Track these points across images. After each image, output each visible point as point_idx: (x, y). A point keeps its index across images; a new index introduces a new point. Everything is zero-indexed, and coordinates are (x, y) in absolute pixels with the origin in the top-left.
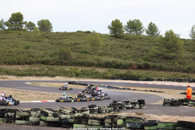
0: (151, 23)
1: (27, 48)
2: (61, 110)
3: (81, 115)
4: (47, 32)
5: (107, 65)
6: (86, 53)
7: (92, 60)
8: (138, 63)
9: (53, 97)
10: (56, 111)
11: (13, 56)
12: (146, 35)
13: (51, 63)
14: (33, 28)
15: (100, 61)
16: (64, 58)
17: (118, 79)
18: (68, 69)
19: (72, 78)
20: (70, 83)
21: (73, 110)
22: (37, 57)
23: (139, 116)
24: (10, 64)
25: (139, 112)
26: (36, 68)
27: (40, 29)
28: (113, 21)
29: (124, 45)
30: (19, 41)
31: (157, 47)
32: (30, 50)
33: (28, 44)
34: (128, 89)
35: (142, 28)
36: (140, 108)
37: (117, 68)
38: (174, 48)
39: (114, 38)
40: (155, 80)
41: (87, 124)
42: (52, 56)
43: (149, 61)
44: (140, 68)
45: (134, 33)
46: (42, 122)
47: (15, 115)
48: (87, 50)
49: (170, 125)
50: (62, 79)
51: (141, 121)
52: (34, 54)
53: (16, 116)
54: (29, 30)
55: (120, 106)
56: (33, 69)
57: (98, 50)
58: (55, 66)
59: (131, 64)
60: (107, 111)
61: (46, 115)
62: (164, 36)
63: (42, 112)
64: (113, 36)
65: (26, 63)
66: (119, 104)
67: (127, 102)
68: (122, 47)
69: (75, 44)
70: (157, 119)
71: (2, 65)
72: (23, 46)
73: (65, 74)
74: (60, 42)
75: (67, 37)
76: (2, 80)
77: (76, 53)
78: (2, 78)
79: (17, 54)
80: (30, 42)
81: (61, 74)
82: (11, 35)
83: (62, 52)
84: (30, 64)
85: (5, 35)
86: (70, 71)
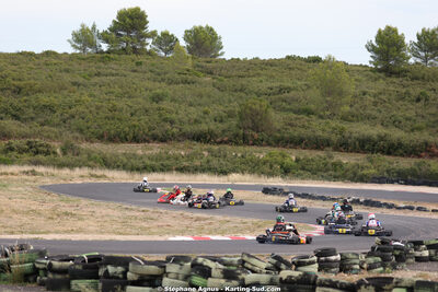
1: (157, 98)
2: (244, 262)
3: (296, 274)
4: (209, 59)
5: (365, 146)
6: (309, 113)
7: (323, 130)
9: (225, 227)
10: (230, 264)
11: (120, 120)
13: (219, 140)
14: (172, 48)
15: (347, 135)
16: (251, 125)
17: (392, 182)
18: (261, 153)
19: (271, 179)
20: (267, 191)
21: (274, 261)
22: (181, 122)
24: (112, 139)
26: (180, 150)
27: (190, 51)
28: (380, 32)
29: (407, 93)
30: (136, 81)
33: (160, 88)
34: (418, 209)
37: (389, 153)
39: (382, 75)
42: (221, 121)
45: (435, 63)
47: (125, 273)
48: (312, 107)
50: (248, 179)
52: (174, 116)
53: (129, 274)
54: (163, 54)
55: (397, 253)
56: (170, 153)
57: (341, 105)
58: (228, 147)
59: (426, 143)
60: (365, 266)
61: (206, 273)
63: (195, 265)
64: (380, 71)
65: (155, 138)
66: (396, 248)
67: (417, 244)
68: (403, 99)
69: (281, 90)
71: (92, 142)
72: (146, 94)
73: (255, 167)
74: (242, 85)
75: (260, 71)
76: (93, 181)
77: (282, 113)
78: (92, 176)
79: (132, 115)
80: (163, 84)
81: (243, 167)
82: (115, 67)
83: (248, 111)
84: (163, 140)
85: (102, 64)
86: (268, 161)
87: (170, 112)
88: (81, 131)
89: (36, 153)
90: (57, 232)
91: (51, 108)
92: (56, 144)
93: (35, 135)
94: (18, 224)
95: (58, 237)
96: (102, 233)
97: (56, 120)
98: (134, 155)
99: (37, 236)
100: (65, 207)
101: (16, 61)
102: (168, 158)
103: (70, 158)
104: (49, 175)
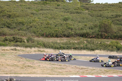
1: (66, 20)
4: (87, 3)
9: (93, 72)
11: (50, 28)
13: (91, 36)
16: (104, 30)
18: (108, 42)
19: (112, 52)
20: (110, 57)
22: (75, 29)
24: (47, 36)
26: (75, 41)
30: (57, 12)
32: (69, 22)
42: (92, 29)
50: (103, 53)
52: (72, 27)
54: (68, 1)
56: (71, 42)
58: (95, 39)
65: (65, 36)
69: (117, 16)
71: (39, 37)
72: (61, 17)
73: (105, 48)
74: (101, 14)
75: (108, 8)
76: (39, 53)
77: (117, 26)
78: (39, 51)
79: (55, 26)
80: (68, 14)
81: (101, 47)
82: (49, 7)
83: (103, 25)
84: (68, 37)
85: (43, 6)
86: (111, 45)
87: (71, 25)
88: (35, 33)
89: (16, 41)
90: (25, 74)
91: (22, 24)
92: (24, 38)
93: (16, 34)
94: (9, 70)
95: (25, 75)
96: (43, 74)
97: (25, 28)
98: (56, 42)
99: (17, 75)
100: (28, 64)
101: (8, 4)
102: (70, 44)
103: (30, 43)
104: (22, 51)
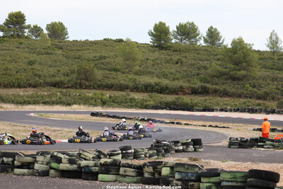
0: (212, 27)
1: (31, 63)
2: (80, 154)
3: (109, 160)
4: (60, 41)
5: (147, 88)
6: (116, 70)
7: (124, 80)
8: (192, 86)
10: (73, 156)
11: (10, 75)
12: (203, 44)
13: (66, 86)
14: (39, 35)
15: (138, 82)
16: (84, 78)
17: (163, 109)
18: (90, 93)
19: (96, 108)
20: (93, 114)
21: (97, 153)
22: (45, 76)
23: (193, 163)
24: (6, 86)
25: (194, 157)
26: (44, 92)
27: (50, 36)
28: (156, 25)
29: (171, 59)
30: (19, 53)
31: (219, 62)
32: (36, 66)
33: (33, 57)
34: (177, 123)
35: (198, 35)
36: (195, 151)
37: (161, 93)
38: (244, 64)
39: (157, 49)
40: (217, 110)
41: (118, 174)
42: (67, 75)
43: (208, 83)
44: (195, 93)
45: (186, 42)
46: (52, 172)
47: (13, 162)
48: (118, 67)
49: (238, 175)
50: (83, 108)
51: (197, 169)
52: (41, 73)
53: (15, 162)
54: (34, 38)
55: (165, 148)
56: (39, 93)
57: (134, 66)
58: (71, 90)
59: (181, 87)
60: (148, 155)
61: (59, 161)
62: (230, 46)
63: (53, 157)
64: (156, 47)
65: (30, 85)
66: (165, 145)
67: (176, 143)
68: (168, 62)
69: (101, 58)
70: (219, 167)
72: (25, 60)
73: (86, 101)
74: (79, 55)
75: (89, 47)
77: (102, 71)
79: (17, 72)
80: (34, 55)
81: (80, 101)
82: (8, 45)
83: (82, 70)
84: (34, 87)
86: (93, 98)
87: (38, 71)
98: (18, 95)
102: (38, 97)
